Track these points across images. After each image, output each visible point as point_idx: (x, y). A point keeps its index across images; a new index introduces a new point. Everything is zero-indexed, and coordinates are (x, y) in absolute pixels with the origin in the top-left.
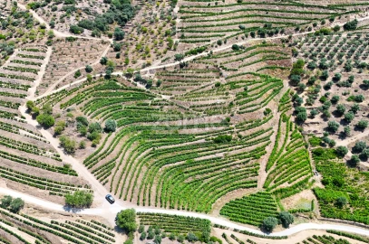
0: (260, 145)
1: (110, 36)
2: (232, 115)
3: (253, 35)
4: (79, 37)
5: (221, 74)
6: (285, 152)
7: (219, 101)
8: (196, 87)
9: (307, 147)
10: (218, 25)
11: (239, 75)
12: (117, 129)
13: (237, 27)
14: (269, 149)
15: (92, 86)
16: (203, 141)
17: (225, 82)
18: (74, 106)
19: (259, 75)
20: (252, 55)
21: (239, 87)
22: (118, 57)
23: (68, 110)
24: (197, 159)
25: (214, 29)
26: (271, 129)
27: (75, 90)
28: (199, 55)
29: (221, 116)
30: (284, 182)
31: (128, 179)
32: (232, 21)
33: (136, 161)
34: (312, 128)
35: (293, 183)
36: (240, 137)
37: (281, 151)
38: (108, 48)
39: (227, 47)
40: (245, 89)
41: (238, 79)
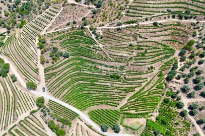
0: (134, 86)
1: (95, 5)
2: (127, 65)
3: (174, 17)
4: (78, 4)
5: (136, 39)
6: (147, 93)
7: (125, 55)
8: (118, 44)
9: (163, 95)
10: (153, 7)
11: (147, 42)
12: (70, 57)
13: (165, 10)
14: (137, 90)
15: (72, 31)
16: (105, 74)
17: (136, 44)
18: (57, 41)
19: (161, 44)
20: (165, 30)
21: (143, 49)
22: (93, 17)
23: (53, 43)
24: (96, 83)
25: (149, 9)
26: (147, 78)
27: (63, 32)
28: (131, 24)
29: (121, 64)
30: (134, 110)
31: (58, 83)
32: (164, 5)
33: (68, 75)
34: (174, 85)
35: (138, 112)
36: (125, 78)
37: (145, 93)
38: (90, 11)
39: (150, 23)
40: (146, 51)
41: (145, 44)
